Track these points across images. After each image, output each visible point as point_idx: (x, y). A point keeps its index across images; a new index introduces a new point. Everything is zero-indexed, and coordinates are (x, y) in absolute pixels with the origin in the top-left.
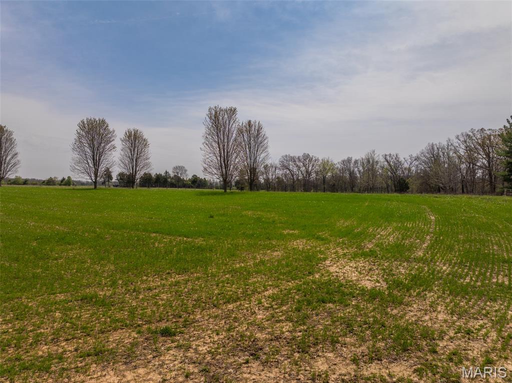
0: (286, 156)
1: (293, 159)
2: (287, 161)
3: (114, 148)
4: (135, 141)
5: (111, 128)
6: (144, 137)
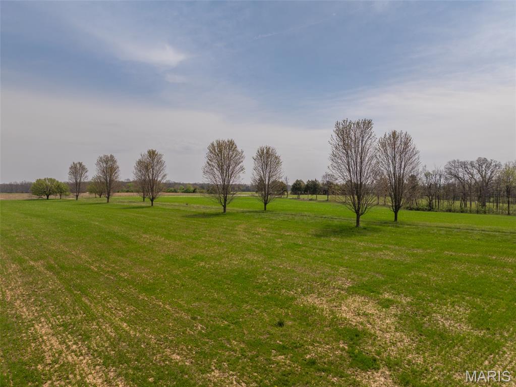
0: (454, 162)
1: (464, 165)
2: (455, 167)
3: (242, 170)
4: (267, 158)
5: (239, 149)
6: (277, 155)
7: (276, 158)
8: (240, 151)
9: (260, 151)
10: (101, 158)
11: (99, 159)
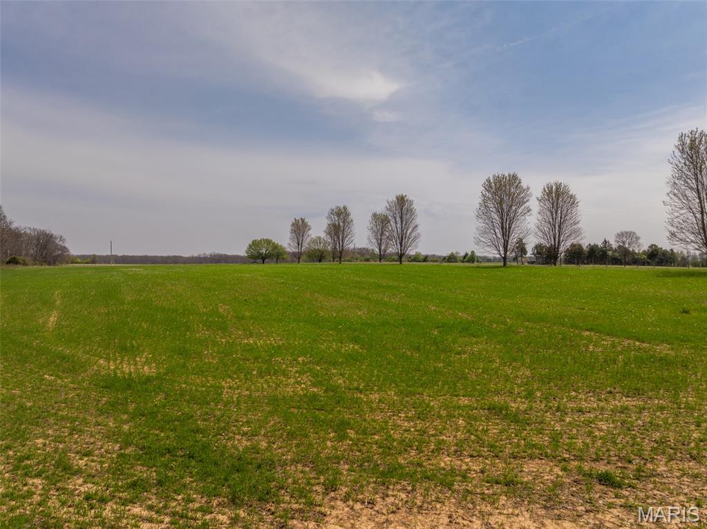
3: (528, 211)
4: (558, 199)
5: (524, 184)
6: (571, 193)
7: (571, 197)
8: (525, 187)
9: (546, 189)
10: (332, 210)
11: (330, 211)
